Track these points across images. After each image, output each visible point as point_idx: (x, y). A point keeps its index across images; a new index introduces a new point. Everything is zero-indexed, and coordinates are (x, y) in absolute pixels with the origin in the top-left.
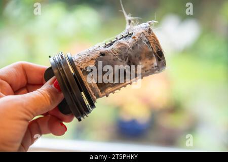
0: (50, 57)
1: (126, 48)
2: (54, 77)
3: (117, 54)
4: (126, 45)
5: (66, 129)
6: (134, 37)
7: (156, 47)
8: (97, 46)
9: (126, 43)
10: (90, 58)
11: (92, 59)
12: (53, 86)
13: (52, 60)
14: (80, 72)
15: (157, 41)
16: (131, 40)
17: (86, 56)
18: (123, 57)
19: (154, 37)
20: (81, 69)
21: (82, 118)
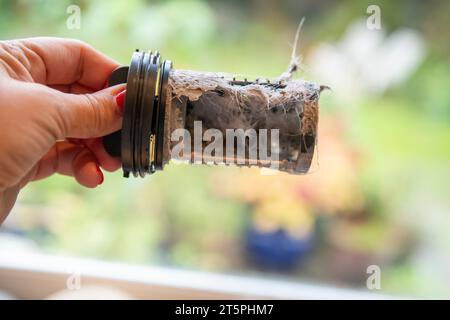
0: (137, 51)
1: (262, 103)
2: (125, 84)
3: (242, 104)
4: (264, 98)
5: (101, 180)
6: (283, 93)
7: (310, 127)
8: (220, 74)
9: (267, 96)
10: (196, 86)
11: (199, 89)
12: (115, 98)
13: (136, 57)
14: (170, 99)
15: (316, 118)
16: (276, 94)
17: (193, 80)
18: (251, 117)
19: (315, 110)
20: (173, 95)
21: (131, 174)
